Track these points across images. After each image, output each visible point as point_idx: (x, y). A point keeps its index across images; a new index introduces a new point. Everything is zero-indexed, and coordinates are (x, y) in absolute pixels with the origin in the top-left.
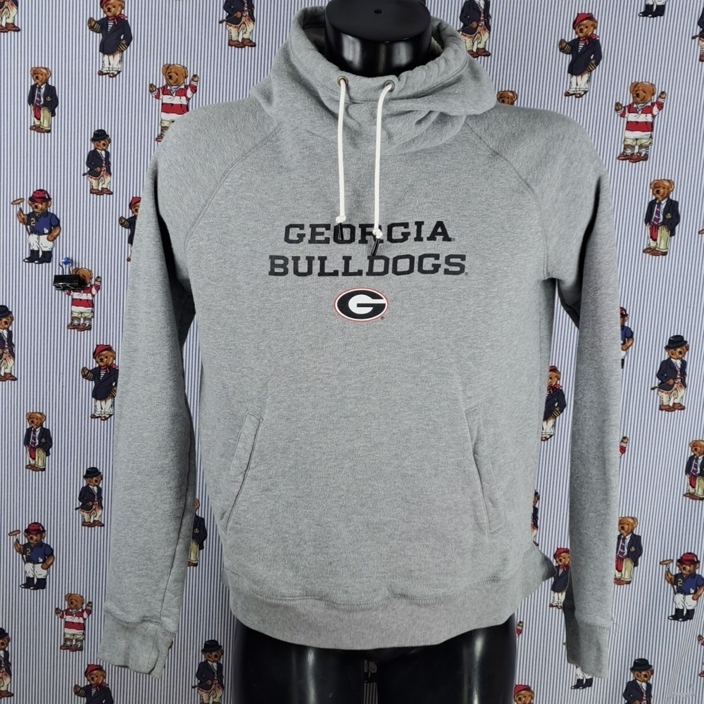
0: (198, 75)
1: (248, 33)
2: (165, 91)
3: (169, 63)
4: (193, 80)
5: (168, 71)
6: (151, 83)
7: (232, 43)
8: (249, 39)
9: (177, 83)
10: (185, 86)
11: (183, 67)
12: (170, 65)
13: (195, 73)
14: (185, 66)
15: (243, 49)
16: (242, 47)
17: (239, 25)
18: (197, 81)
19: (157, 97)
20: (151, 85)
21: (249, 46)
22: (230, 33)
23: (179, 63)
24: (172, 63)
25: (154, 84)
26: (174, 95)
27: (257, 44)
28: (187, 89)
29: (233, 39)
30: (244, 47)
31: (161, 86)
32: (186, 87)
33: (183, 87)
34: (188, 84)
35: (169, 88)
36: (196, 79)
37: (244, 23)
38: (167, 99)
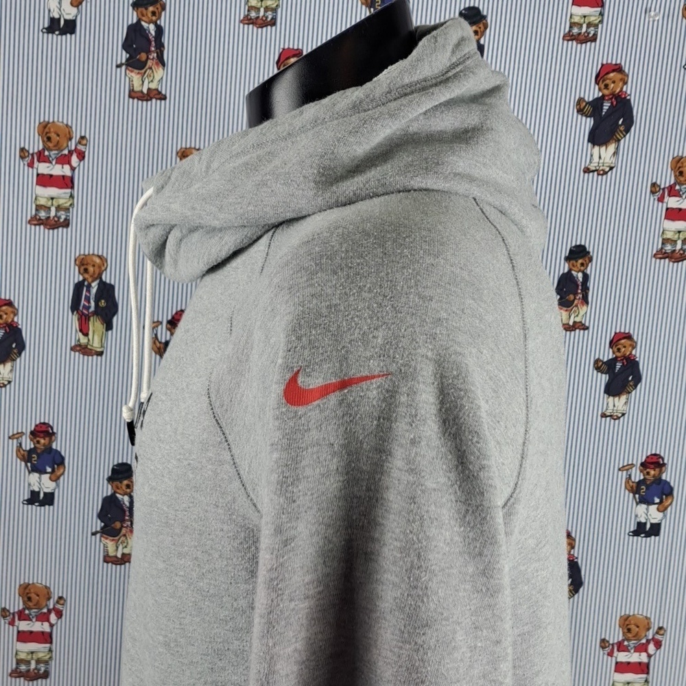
0: (87, 136)
1: (156, 82)
2: (42, 157)
3: (47, 119)
4: (80, 143)
5: (45, 130)
6: (22, 146)
7: (133, 94)
8: (157, 90)
9: (58, 146)
10: (69, 152)
11: (67, 125)
12: (48, 123)
13: (83, 134)
14: (70, 124)
15: (149, 103)
16: (147, 100)
17: (143, 71)
18: (86, 145)
19: (31, 165)
20: (22, 150)
21: (157, 99)
22: (131, 81)
23: (61, 120)
24: (51, 120)
25: (27, 148)
26: (54, 162)
27: (168, 96)
28: (72, 155)
29: (136, 89)
30: (151, 99)
31: (36, 150)
32: (71, 153)
33: (66, 152)
34: (73, 148)
35: (46, 153)
36: (84, 142)
37: (151, 68)
38: (43, 168)
